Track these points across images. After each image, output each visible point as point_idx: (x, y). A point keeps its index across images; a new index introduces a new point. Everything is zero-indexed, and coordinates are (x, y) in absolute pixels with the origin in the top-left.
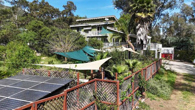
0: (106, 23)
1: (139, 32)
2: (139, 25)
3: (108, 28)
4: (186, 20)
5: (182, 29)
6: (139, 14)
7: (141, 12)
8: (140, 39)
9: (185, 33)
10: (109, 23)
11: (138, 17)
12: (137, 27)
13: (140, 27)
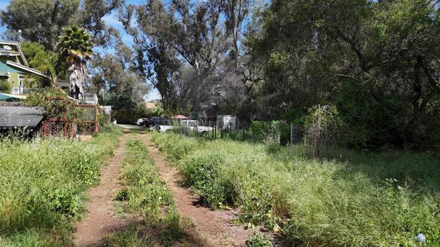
0: (6, 54)
1: (73, 76)
2: (73, 66)
3: (9, 62)
4: (124, 67)
5: (119, 82)
6: (73, 52)
7: (76, 49)
8: (74, 85)
9: (123, 88)
10: (11, 55)
11: (71, 55)
12: (71, 69)
13: (75, 69)
